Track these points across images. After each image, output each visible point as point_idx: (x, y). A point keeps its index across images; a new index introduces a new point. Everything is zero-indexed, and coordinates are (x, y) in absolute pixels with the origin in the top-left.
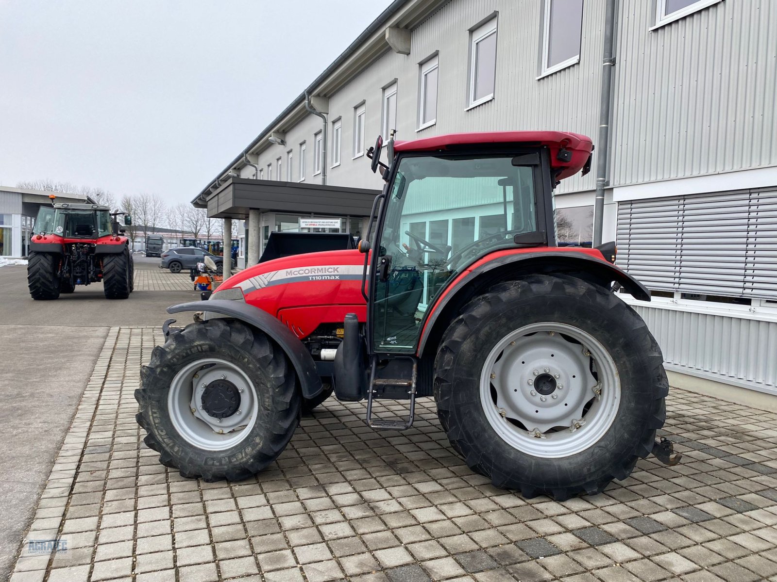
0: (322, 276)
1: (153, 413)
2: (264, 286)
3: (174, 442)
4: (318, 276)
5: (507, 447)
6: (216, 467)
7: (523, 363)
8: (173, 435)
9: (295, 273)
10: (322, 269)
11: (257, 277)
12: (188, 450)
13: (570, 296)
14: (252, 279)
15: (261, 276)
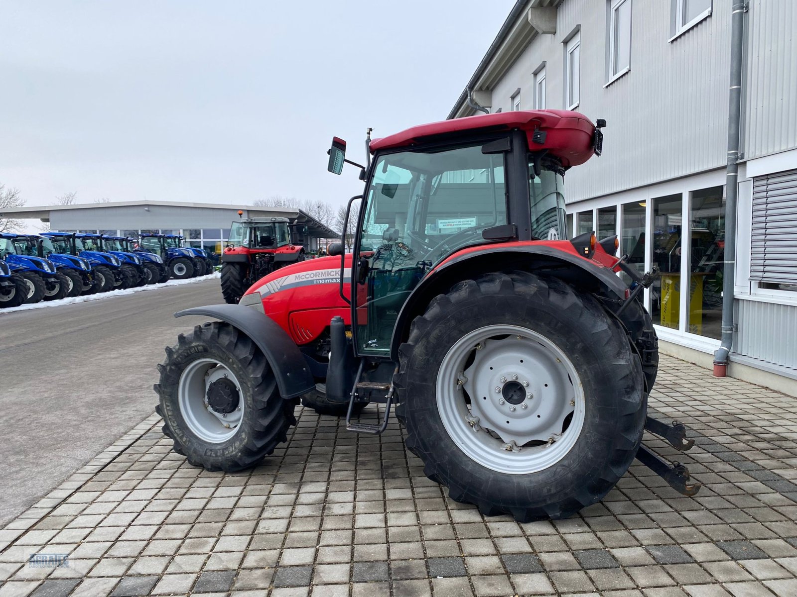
0: (325, 279)
1: (167, 406)
2: (277, 290)
3: (183, 433)
4: (321, 279)
5: (465, 459)
6: (213, 458)
7: (491, 368)
8: (183, 426)
9: (303, 277)
10: (325, 273)
11: (272, 282)
12: (194, 441)
13: (519, 295)
14: (268, 284)
15: (275, 281)
